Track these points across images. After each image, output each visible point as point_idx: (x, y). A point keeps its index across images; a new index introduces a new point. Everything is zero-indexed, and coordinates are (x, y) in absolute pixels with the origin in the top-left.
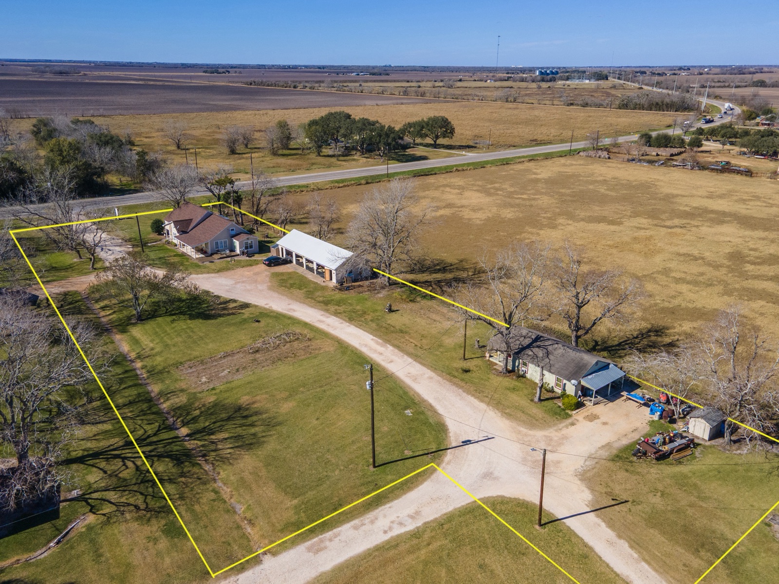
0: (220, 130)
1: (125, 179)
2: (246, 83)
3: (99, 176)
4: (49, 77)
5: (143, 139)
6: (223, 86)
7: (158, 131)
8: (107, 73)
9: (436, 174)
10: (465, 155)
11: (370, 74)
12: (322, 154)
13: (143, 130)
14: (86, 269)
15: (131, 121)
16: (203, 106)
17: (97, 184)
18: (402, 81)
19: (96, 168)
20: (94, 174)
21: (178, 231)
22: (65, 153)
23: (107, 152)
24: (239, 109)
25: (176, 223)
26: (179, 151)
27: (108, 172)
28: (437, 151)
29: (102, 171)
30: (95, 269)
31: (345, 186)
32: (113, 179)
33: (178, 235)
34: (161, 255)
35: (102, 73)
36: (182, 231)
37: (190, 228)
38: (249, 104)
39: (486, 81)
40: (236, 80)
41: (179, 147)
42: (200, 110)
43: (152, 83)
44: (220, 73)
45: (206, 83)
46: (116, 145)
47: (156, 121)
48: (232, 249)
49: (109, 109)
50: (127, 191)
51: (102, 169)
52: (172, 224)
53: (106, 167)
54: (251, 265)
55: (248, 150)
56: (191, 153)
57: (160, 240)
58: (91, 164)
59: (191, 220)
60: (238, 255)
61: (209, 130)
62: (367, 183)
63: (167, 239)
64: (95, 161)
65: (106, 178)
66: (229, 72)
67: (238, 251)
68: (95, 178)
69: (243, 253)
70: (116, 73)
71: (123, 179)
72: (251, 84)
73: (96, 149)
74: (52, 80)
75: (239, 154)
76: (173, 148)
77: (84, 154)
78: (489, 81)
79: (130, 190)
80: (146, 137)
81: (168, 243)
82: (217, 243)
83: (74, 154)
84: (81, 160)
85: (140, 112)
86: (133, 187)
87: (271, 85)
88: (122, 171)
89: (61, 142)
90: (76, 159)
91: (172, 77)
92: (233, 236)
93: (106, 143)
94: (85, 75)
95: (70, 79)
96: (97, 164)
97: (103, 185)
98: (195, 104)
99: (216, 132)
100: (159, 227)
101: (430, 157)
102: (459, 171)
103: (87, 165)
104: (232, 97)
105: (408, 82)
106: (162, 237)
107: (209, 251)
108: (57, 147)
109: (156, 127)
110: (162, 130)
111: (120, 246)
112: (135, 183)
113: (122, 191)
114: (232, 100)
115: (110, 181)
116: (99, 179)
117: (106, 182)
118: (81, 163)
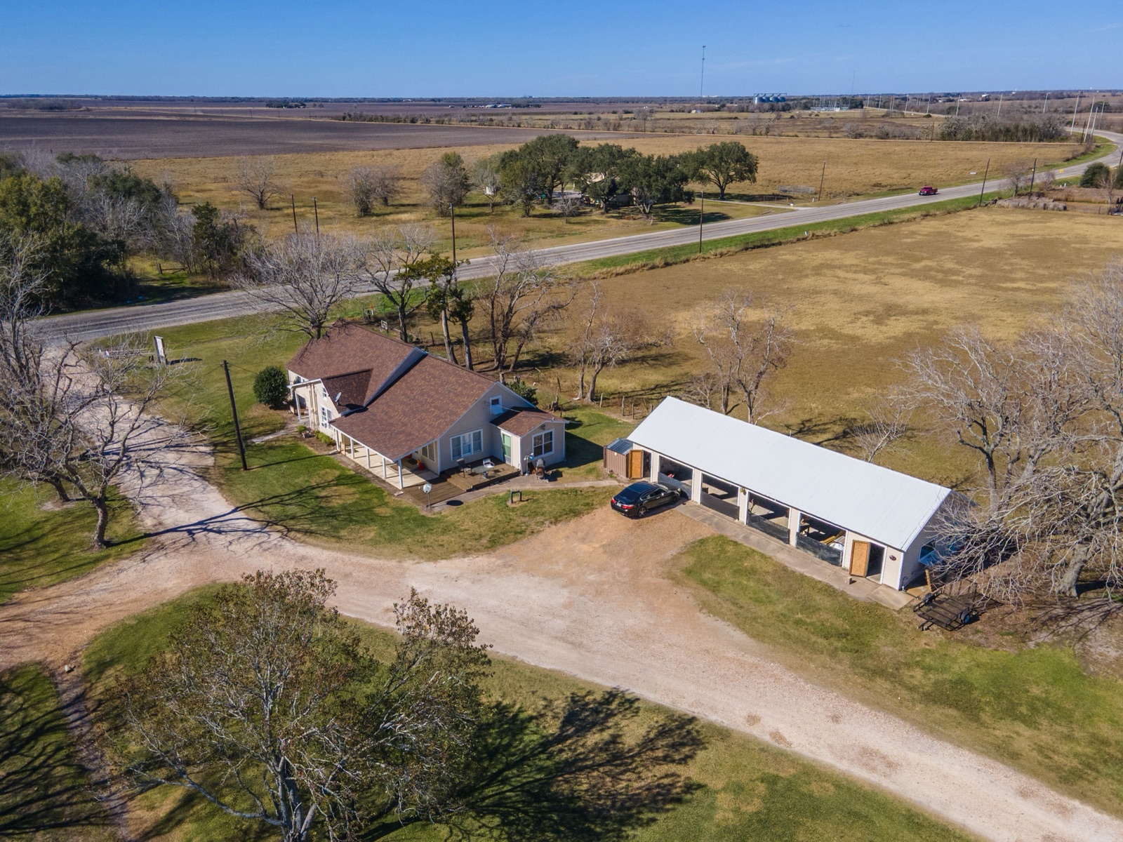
0: (325, 179)
1: (170, 266)
2: (336, 118)
3: (114, 261)
4: (33, 113)
5: (192, 193)
6: (300, 122)
7: (216, 180)
8: (122, 108)
9: (780, 244)
10: (793, 210)
11: (513, 106)
12: (532, 213)
13: (189, 180)
14: (80, 544)
15: (167, 167)
16: (282, 147)
17: (111, 278)
18: (566, 113)
19: (106, 243)
20: (102, 256)
21: (339, 406)
22: (33, 210)
23: (130, 210)
24: (343, 150)
25: (333, 384)
26: (264, 213)
27: (135, 253)
28: (730, 205)
29: (120, 250)
30: (109, 544)
31: (627, 272)
32: (144, 267)
33: (336, 415)
34: (300, 481)
35: (114, 108)
36: (350, 406)
37: (370, 395)
38: (352, 143)
39: (690, 112)
40: (320, 114)
41: (262, 204)
42: (279, 152)
43: (191, 119)
44: (291, 107)
45: (275, 118)
46: (148, 197)
47: (210, 166)
48: (498, 457)
49: (128, 151)
50: (176, 290)
51: (121, 245)
52: (320, 387)
53: (129, 242)
54: (576, 513)
55: (390, 209)
56: (288, 215)
57: (283, 427)
58: (95, 235)
59: (368, 372)
60: (517, 474)
61: (303, 179)
62: (667, 264)
63: (301, 421)
64: (104, 228)
65: (128, 265)
66: (305, 105)
67: (515, 460)
68: (104, 264)
69: (530, 467)
70: (135, 108)
71: (165, 265)
72: (344, 118)
73: (106, 204)
74: (37, 116)
75: (378, 215)
76: (253, 207)
77: (79, 213)
78: (694, 112)
79: (183, 289)
80: (198, 191)
81: (309, 434)
82: (457, 442)
83: (57, 209)
84: (69, 227)
85: (179, 154)
86: (187, 283)
87: (376, 119)
88: (163, 250)
89: (24, 186)
90: (59, 223)
91: (222, 112)
92: (499, 420)
93: (128, 193)
94: (88, 110)
95: (65, 115)
96: (109, 236)
97: (122, 279)
98: (268, 143)
99: (319, 182)
100: (276, 388)
101: (730, 214)
102: (818, 237)
103: (86, 238)
104: (323, 134)
105: (576, 113)
106: (284, 414)
107: (436, 464)
108: (15, 196)
109: (212, 176)
110: (224, 179)
111: (178, 447)
112: (190, 274)
113: (165, 293)
114: (324, 138)
115: (138, 271)
116: (114, 268)
117: (130, 274)
118: (71, 232)
